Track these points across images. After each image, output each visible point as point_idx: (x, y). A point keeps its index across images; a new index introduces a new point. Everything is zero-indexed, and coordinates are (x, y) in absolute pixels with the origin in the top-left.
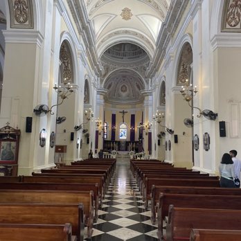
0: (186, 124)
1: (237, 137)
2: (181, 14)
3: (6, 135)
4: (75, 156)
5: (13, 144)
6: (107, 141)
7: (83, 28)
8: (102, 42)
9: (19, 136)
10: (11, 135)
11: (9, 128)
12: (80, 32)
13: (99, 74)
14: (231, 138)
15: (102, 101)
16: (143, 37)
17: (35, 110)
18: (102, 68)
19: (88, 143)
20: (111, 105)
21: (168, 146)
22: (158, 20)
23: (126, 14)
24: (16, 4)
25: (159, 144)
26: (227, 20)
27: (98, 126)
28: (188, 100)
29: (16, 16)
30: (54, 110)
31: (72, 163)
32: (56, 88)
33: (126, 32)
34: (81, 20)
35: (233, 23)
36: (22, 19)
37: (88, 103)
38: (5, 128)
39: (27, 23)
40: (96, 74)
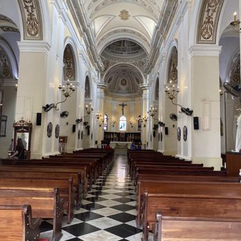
0: (171, 118)
1: (208, 130)
2: (171, 20)
3: (21, 127)
4: (76, 146)
5: (27, 135)
6: (108, 133)
7: (84, 31)
8: (102, 40)
9: (31, 128)
10: (25, 128)
11: (24, 121)
12: (81, 34)
13: (99, 70)
14: (203, 130)
15: (103, 94)
16: (140, 35)
17: (43, 107)
18: (101, 65)
19: (89, 134)
20: (111, 98)
21: (161, 137)
22: (153, 22)
23: (124, 15)
24: (28, 20)
25: (154, 135)
26: (202, 33)
27: (98, 118)
28: (171, 99)
29: (28, 30)
30: (59, 106)
31: (74, 152)
32: (60, 88)
33: (125, 31)
34: (82, 24)
35: (206, 36)
36: (33, 33)
37: (89, 97)
38: (20, 122)
39: (37, 36)
40: (97, 70)
